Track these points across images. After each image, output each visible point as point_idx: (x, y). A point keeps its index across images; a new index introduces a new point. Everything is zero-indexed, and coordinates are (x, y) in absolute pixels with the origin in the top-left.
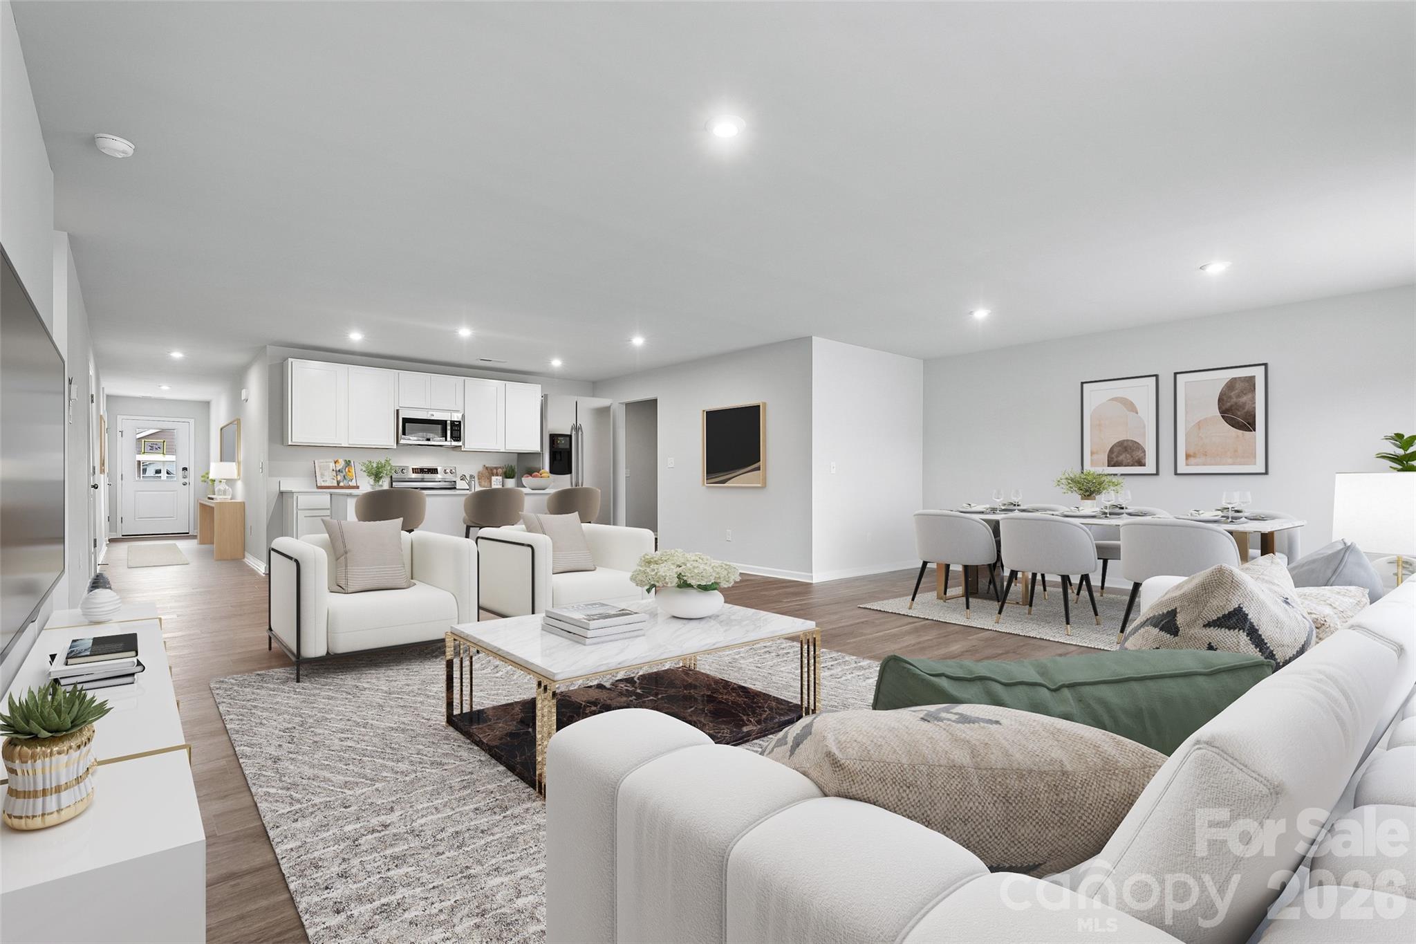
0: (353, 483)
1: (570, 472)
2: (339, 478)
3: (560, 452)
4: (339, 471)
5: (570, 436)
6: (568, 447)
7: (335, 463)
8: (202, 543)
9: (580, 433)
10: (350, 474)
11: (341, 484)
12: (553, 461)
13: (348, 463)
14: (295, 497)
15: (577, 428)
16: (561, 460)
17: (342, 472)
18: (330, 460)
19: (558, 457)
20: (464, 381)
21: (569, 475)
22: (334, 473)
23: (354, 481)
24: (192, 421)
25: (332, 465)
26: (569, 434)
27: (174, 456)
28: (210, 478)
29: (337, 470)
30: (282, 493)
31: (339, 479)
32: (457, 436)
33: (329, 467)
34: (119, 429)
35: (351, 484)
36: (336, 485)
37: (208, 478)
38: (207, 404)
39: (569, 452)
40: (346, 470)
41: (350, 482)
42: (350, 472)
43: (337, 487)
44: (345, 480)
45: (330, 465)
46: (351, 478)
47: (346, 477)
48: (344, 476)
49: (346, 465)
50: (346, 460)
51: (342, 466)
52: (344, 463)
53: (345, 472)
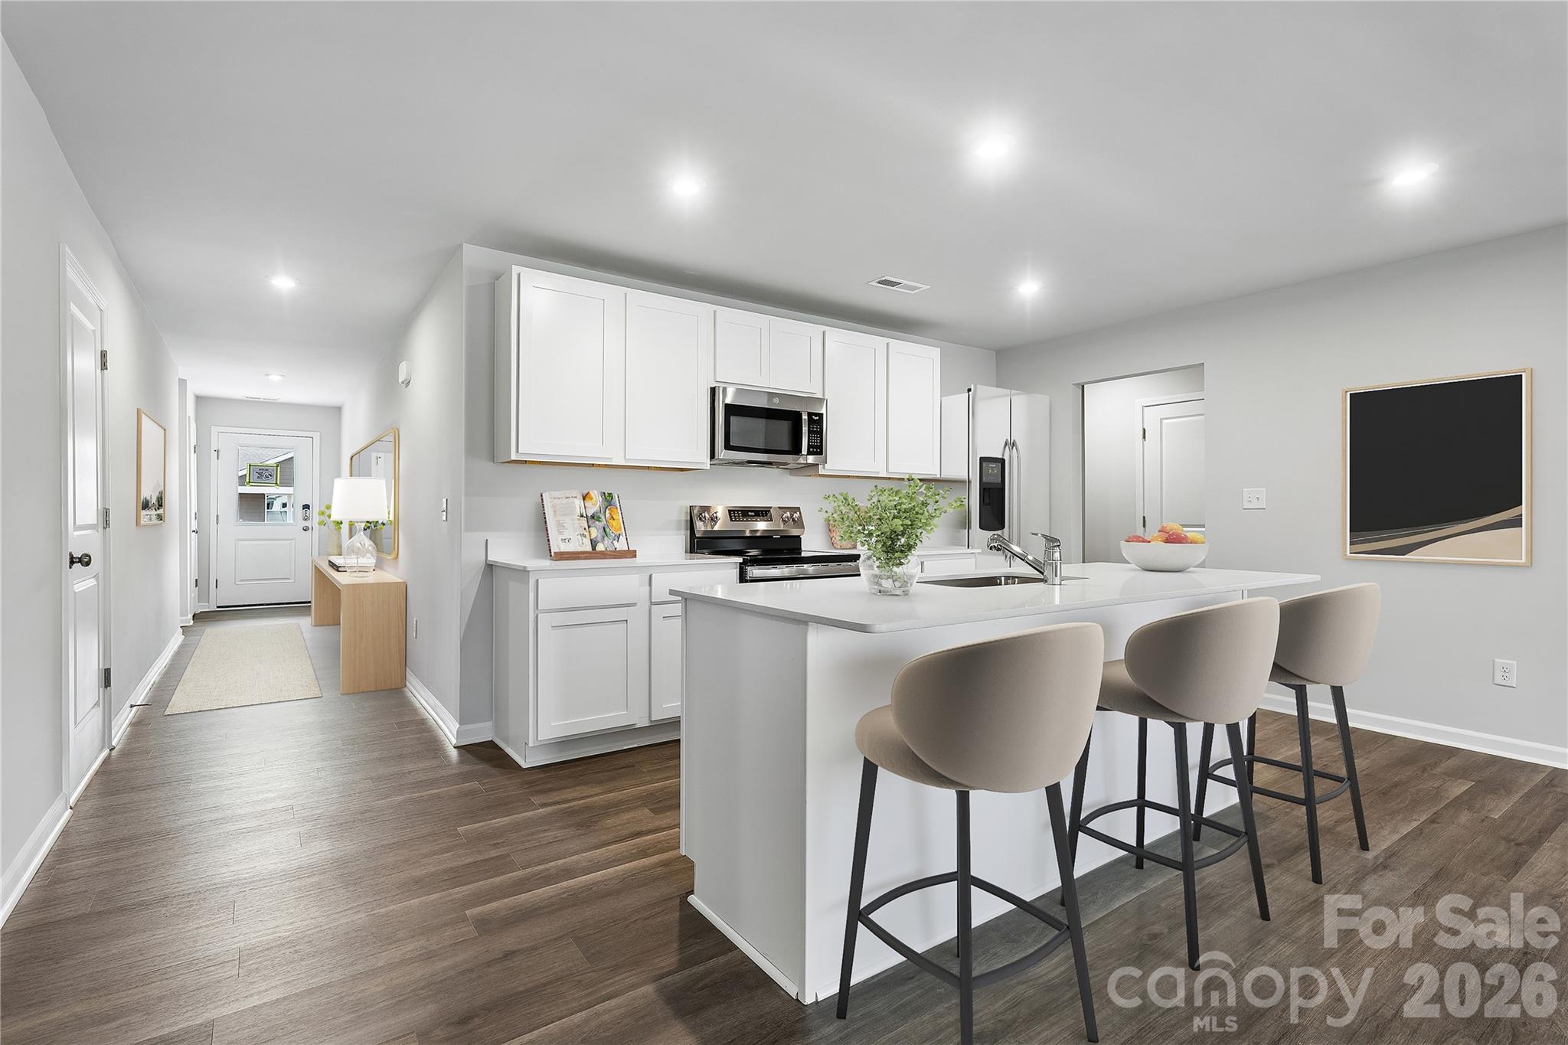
0: (621, 545)
2: (595, 533)
4: (593, 517)
5: (1003, 461)
7: (584, 499)
8: (319, 623)
10: (615, 523)
11: (600, 547)
13: (608, 499)
14: (532, 582)
15: (1011, 444)
17: (599, 519)
18: (574, 492)
20: (824, 332)
22: (584, 523)
23: (622, 539)
24: (316, 436)
25: (578, 503)
27: (292, 488)
28: (333, 518)
29: (589, 515)
30: (490, 567)
31: (593, 537)
33: (572, 509)
34: (214, 447)
35: (618, 546)
36: (589, 548)
37: (329, 517)
38: (338, 409)
40: (608, 515)
41: (615, 542)
42: (614, 519)
43: (594, 554)
44: (606, 538)
45: (574, 503)
46: (617, 533)
47: (607, 530)
48: (604, 528)
49: (607, 504)
50: (604, 493)
51: (598, 505)
52: (601, 499)
53: (604, 520)
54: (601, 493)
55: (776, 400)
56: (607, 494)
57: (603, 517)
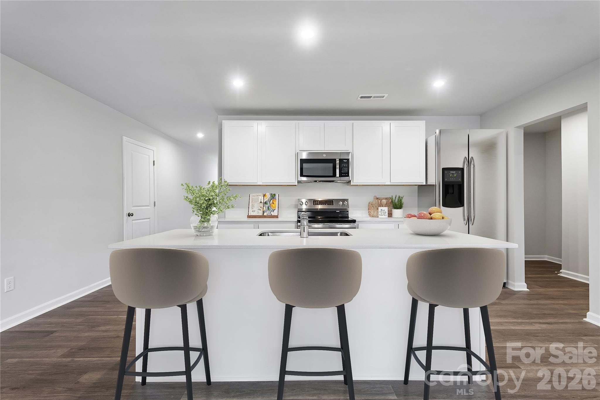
0: (275, 213)
1: (461, 204)
3: (453, 185)
4: (265, 203)
5: (462, 170)
6: (460, 180)
7: (263, 197)
9: (472, 166)
10: (273, 205)
11: (265, 214)
12: (446, 196)
13: (273, 196)
15: (469, 161)
16: (453, 193)
17: (267, 204)
18: (260, 194)
19: (451, 191)
20: (353, 123)
21: (461, 208)
22: (262, 205)
23: (276, 211)
25: (261, 198)
26: (461, 167)
31: (264, 210)
32: (345, 173)
33: (258, 200)
35: (273, 214)
36: (261, 214)
39: (461, 186)
40: (271, 202)
41: (272, 212)
42: (274, 204)
43: (263, 216)
44: (268, 210)
45: (259, 198)
46: (274, 209)
47: (270, 208)
48: (268, 207)
49: (272, 198)
50: (272, 194)
51: (268, 198)
52: (270, 196)
53: (269, 204)
54: (271, 194)
55: (325, 155)
56: (273, 194)
57: (269, 203)
